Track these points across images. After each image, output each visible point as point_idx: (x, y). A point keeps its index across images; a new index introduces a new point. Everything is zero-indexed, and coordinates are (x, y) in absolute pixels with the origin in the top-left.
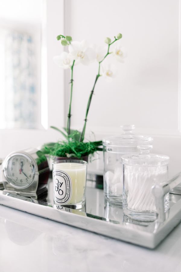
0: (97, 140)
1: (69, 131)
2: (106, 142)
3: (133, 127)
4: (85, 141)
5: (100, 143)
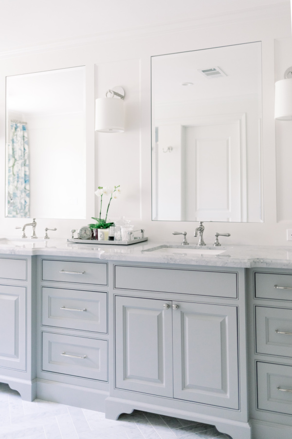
0: (112, 222)
1: (100, 220)
2: (115, 222)
3: (124, 217)
4: (107, 223)
5: (112, 223)
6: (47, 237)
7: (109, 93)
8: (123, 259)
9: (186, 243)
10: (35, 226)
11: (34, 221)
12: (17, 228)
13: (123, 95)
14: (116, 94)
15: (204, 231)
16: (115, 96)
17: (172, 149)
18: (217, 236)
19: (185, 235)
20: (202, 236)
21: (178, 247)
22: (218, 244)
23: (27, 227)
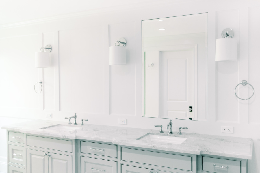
6: (83, 124)
7: (117, 43)
8: (126, 145)
9: (162, 132)
10: (76, 118)
11: (75, 115)
12: (66, 118)
13: (125, 42)
14: (121, 42)
15: (172, 125)
16: (121, 44)
17: (153, 65)
18: (180, 128)
19: (162, 127)
20: (171, 129)
21: (157, 134)
22: (181, 134)
23: (71, 119)
